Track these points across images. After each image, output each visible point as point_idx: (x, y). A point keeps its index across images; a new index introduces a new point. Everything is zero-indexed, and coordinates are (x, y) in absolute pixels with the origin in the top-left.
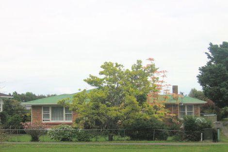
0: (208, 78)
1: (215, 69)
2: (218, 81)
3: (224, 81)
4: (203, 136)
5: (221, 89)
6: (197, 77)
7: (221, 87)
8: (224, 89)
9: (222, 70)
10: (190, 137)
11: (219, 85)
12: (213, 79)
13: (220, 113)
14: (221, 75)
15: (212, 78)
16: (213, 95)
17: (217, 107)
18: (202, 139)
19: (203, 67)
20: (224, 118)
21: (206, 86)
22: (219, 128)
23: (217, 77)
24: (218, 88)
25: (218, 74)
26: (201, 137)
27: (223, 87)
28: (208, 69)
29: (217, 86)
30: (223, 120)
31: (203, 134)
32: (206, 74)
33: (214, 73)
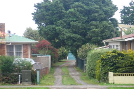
0: (44, 15)
1: (51, 6)
2: (54, 19)
3: (60, 19)
4: (21, 78)
5: (57, 28)
6: (33, 14)
7: (57, 26)
8: (60, 28)
9: (58, 8)
10: (7, 80)
11: (55, 23)
12: (49, 17)
13: (57, 54)
14: (57, 13)
15: (48, 15)
16: (48, 34)
17: (53, 47)
18: (19, 82)
19: (38, 4)
20: (63, 59)
21: (41, 24)
22: (38, 70)
23: (53, 14)
24: (54, 26)
25: (54, 12)
26: (19, 79)
27: (59, 26)
28: (44, 5)
29: (53, 24)
30: (60, 62)
31: (21, 76)
32: (42, 11)
33: (50, 10)
